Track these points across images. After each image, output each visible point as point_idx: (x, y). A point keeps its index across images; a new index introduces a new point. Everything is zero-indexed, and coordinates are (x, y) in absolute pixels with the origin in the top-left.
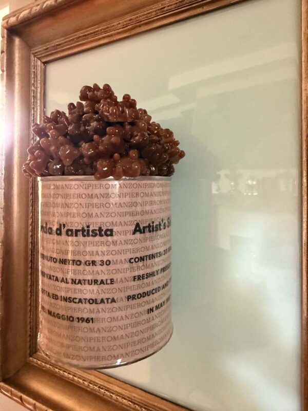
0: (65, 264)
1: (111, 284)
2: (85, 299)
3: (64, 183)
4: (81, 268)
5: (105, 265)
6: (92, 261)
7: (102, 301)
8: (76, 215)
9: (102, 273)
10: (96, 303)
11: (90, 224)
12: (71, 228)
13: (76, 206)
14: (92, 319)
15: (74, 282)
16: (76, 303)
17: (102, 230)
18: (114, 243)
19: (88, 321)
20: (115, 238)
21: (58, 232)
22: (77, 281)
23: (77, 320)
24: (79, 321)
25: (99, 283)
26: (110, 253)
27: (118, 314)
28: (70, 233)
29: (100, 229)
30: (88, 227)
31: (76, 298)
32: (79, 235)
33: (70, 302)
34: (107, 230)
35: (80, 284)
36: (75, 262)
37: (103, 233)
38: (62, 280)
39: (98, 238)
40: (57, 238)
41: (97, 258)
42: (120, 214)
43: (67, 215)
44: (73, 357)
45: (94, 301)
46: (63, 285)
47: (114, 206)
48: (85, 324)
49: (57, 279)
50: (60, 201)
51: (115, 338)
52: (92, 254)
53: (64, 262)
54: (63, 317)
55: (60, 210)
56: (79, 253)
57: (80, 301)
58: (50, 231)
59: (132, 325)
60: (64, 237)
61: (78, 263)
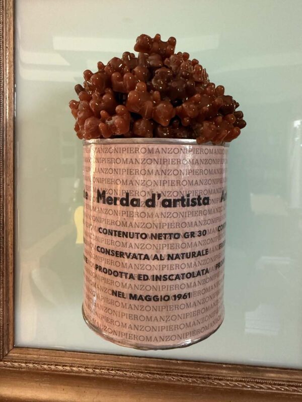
0: (159, 239)
1: (206, 254)
2: (183, 274)
3: (160, 146)
4: (179, 241)
5: (202, 236)
6: (191, 233)
7: (199, 273)
8: (175, 183)
9: (197, 244)
10: (194, 277)
11: (190, 192)
12: (168, 198)
13: (176, 172)
14: (189, 294)
15: (170, 257)
16: (173, 280)
17: (201, 199)
18: (210, 212)
19: (185, 297)
20: (211, 206)
21: (150, 203)
22: (174, 256)
23: (173, 298)
24: (175, 299)
25: (196, 255)
26: (205, 222)
27: (210, 284)
28: (167, 203)
29: (199, 198)
30: (188, 195)
31: (172, 275)
32: (178, 206)
33: (166, 280)
34: (205, 198)
35: (177, 260)
36: (173, 236)
37: (201, 201)
38: (156, 257)
39: (196, 208)
40: (149, 210)
41: (196, 229)
42: (215, 181)
43: (164, 183)
44: (168, 338)
45: (191, 275)
46: (156, 262)
47: (210, 172)
48: (182, 301)
49: (146, 257)
50: (153, 167)
51: (207, 309)
52: (191, 224)
53: (159, 236)
54: (156, 298)
55: (154, 178)
56: (178, 225)
57: (178, 277)
58: (135, 203)
59: (218, 293)
60: (158, 209)
61: (176, 236)
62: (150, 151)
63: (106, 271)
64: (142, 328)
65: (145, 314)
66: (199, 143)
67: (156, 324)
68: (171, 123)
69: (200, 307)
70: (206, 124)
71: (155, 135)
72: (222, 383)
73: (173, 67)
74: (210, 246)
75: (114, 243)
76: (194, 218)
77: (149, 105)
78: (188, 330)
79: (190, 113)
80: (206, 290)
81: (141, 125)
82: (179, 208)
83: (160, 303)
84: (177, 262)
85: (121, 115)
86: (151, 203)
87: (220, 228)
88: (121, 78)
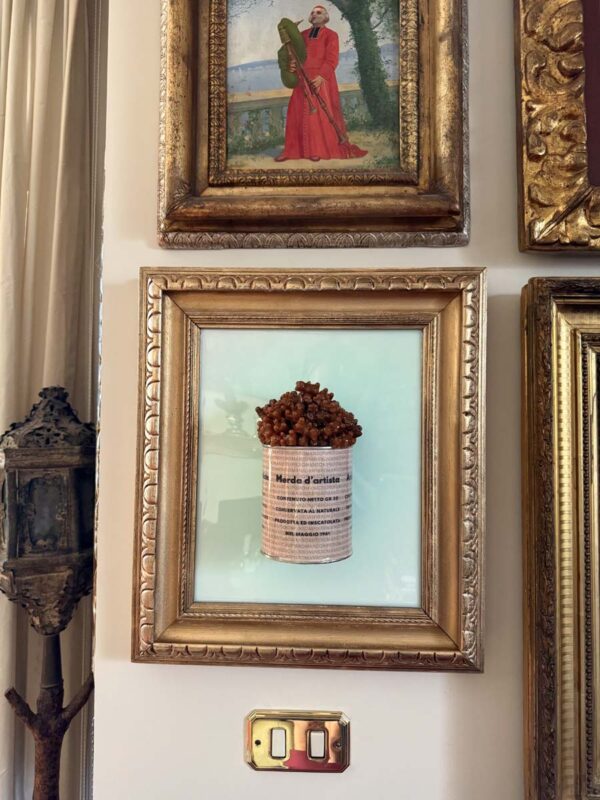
1: (338, 511)
2: (325, 521)
3: (312, 451)
4: (323, 502)
5: (335, 500)
6: (330, 498)
7: (335, 521)
8: (321, 470)
9: (332, 504)
11: (328, 475)
12: (317, 479)
13: (321, 465)
14: (329, 533)
15: (318, 511)
16: (320, 524)
18: (341, 486)
19: (327, 534)
20: (341, 483)
22: (321, 511)
23: (320, 535)
25: (332, 511)
26: (337, 492)
27: (341, 529)
28: (317, 481)
29: (334, 478)
30: (328, 477)
31: (320, 521)
32: (322, 482)
33: (316, 524)
34: (337, 479)
36: (319, 499)
37: (335, 480)
38: (310, 511)
39: (332, 484)
40: (306, 485)
41: (332, 496)
42: (344, 469)
43: (313, 471)
44: (318, 558)
45: (330, 522)
46: (311, 514)
47: (340, 464)
48: (325, 536)
49: (305, 511)
50: (309, 462)
51: (340, 544)
52: (329, 493)
53: (311, 500)
54: (311, 534)
55: (309, 468)
56: (322, 493)
57: (322, 522)
58: (299, 481)
59: (347, 535)
60: (312, 485)
61: (322, 499)
62: (307, 454)
63: (282, 521)
64: (304, 552)
65: (305, 543)
66: (333, 448)
67: (310, 549)
68: (318, 439)
69: (335, 541)
70: (336, 439)
71: (310, 445)
72: (357, 619)
73: (318, 402)
74: (341, 506)
75: (287, 504)
76: (330, 490)
77: (306, 430)
78: (329, 554)
79: (328, 433)
80: (339, 532)
81: (302, 440)
82: (323, 484)
83: (314, 537)
84: (322, 514)
85: (292, 435)
86: (307, 481)
87: (348, 496)
88: (291, 413)
